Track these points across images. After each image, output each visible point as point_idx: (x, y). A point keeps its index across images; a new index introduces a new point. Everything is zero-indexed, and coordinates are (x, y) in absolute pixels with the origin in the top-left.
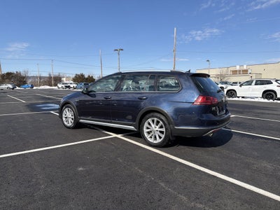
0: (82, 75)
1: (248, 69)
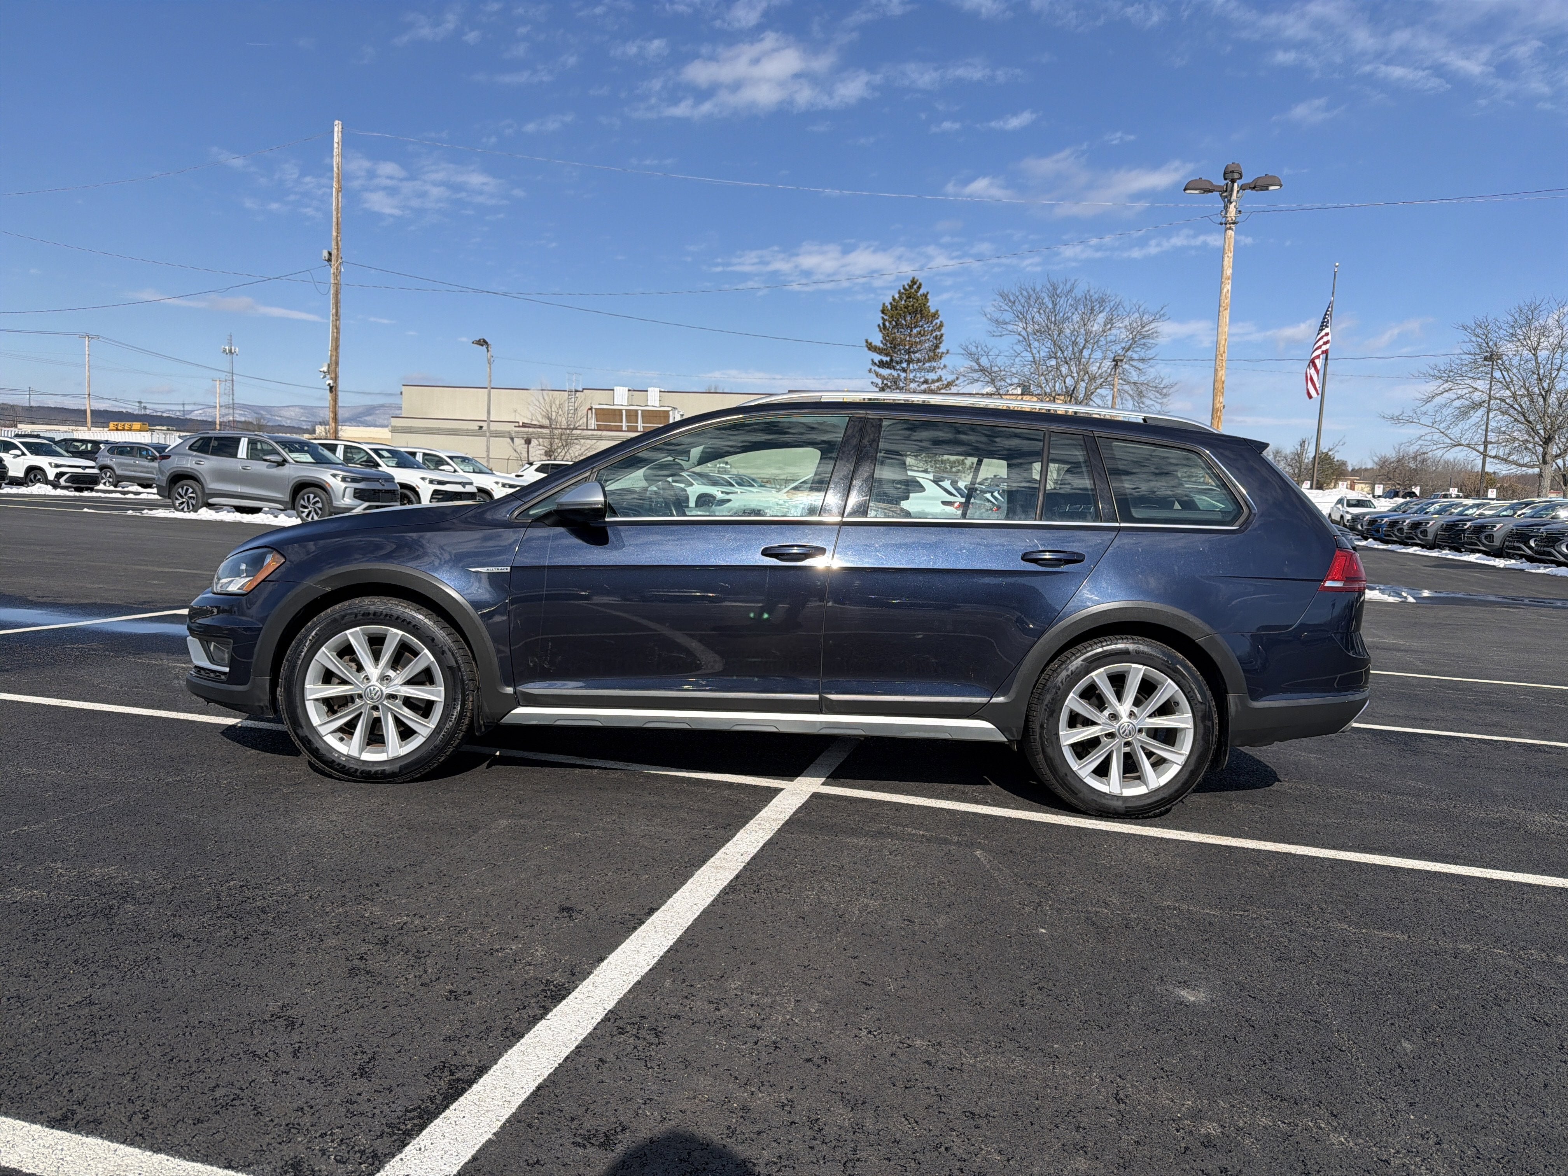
1: (669, 409)
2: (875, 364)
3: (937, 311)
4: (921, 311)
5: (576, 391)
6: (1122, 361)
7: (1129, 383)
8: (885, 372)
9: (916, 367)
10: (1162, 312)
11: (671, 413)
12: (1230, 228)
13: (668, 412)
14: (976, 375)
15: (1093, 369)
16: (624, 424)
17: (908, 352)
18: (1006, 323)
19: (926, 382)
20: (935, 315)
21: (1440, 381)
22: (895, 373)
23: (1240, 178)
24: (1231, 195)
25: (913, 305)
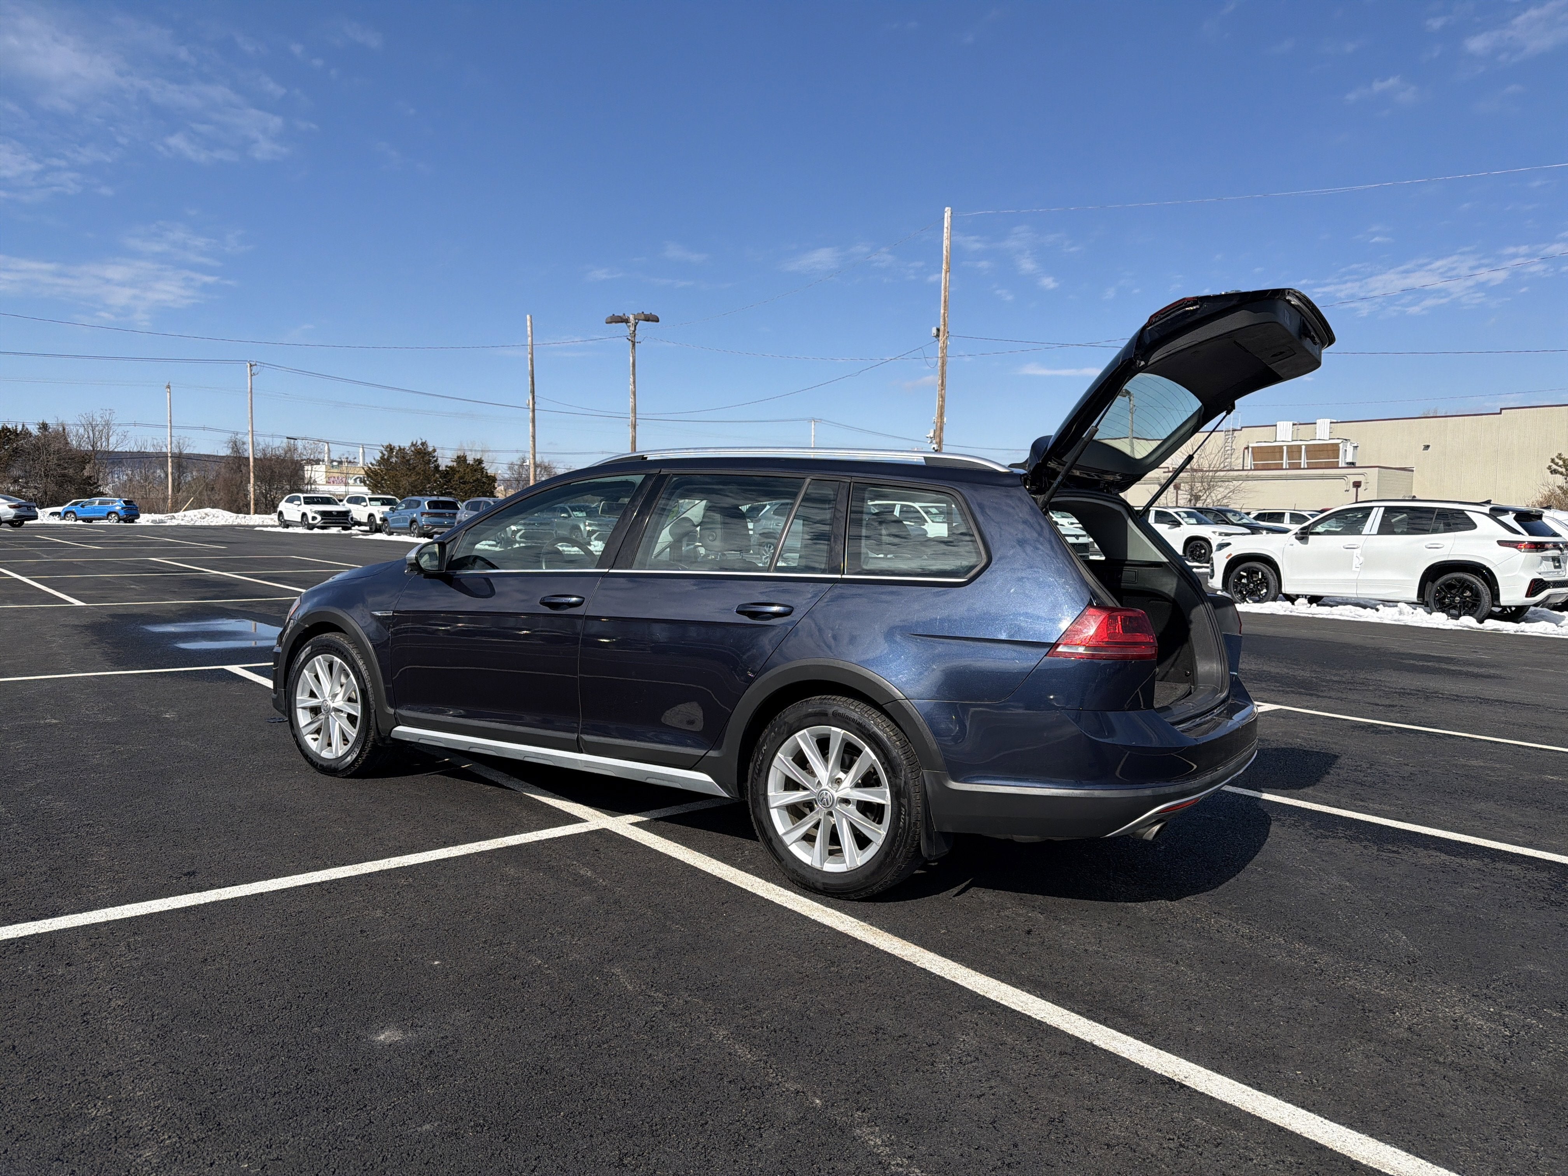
0: (423, 454)
1: (1339, 441)
5: (1234, 430)
11: (1341, 446)
13: (1337, 445)
16: (1285, 462)
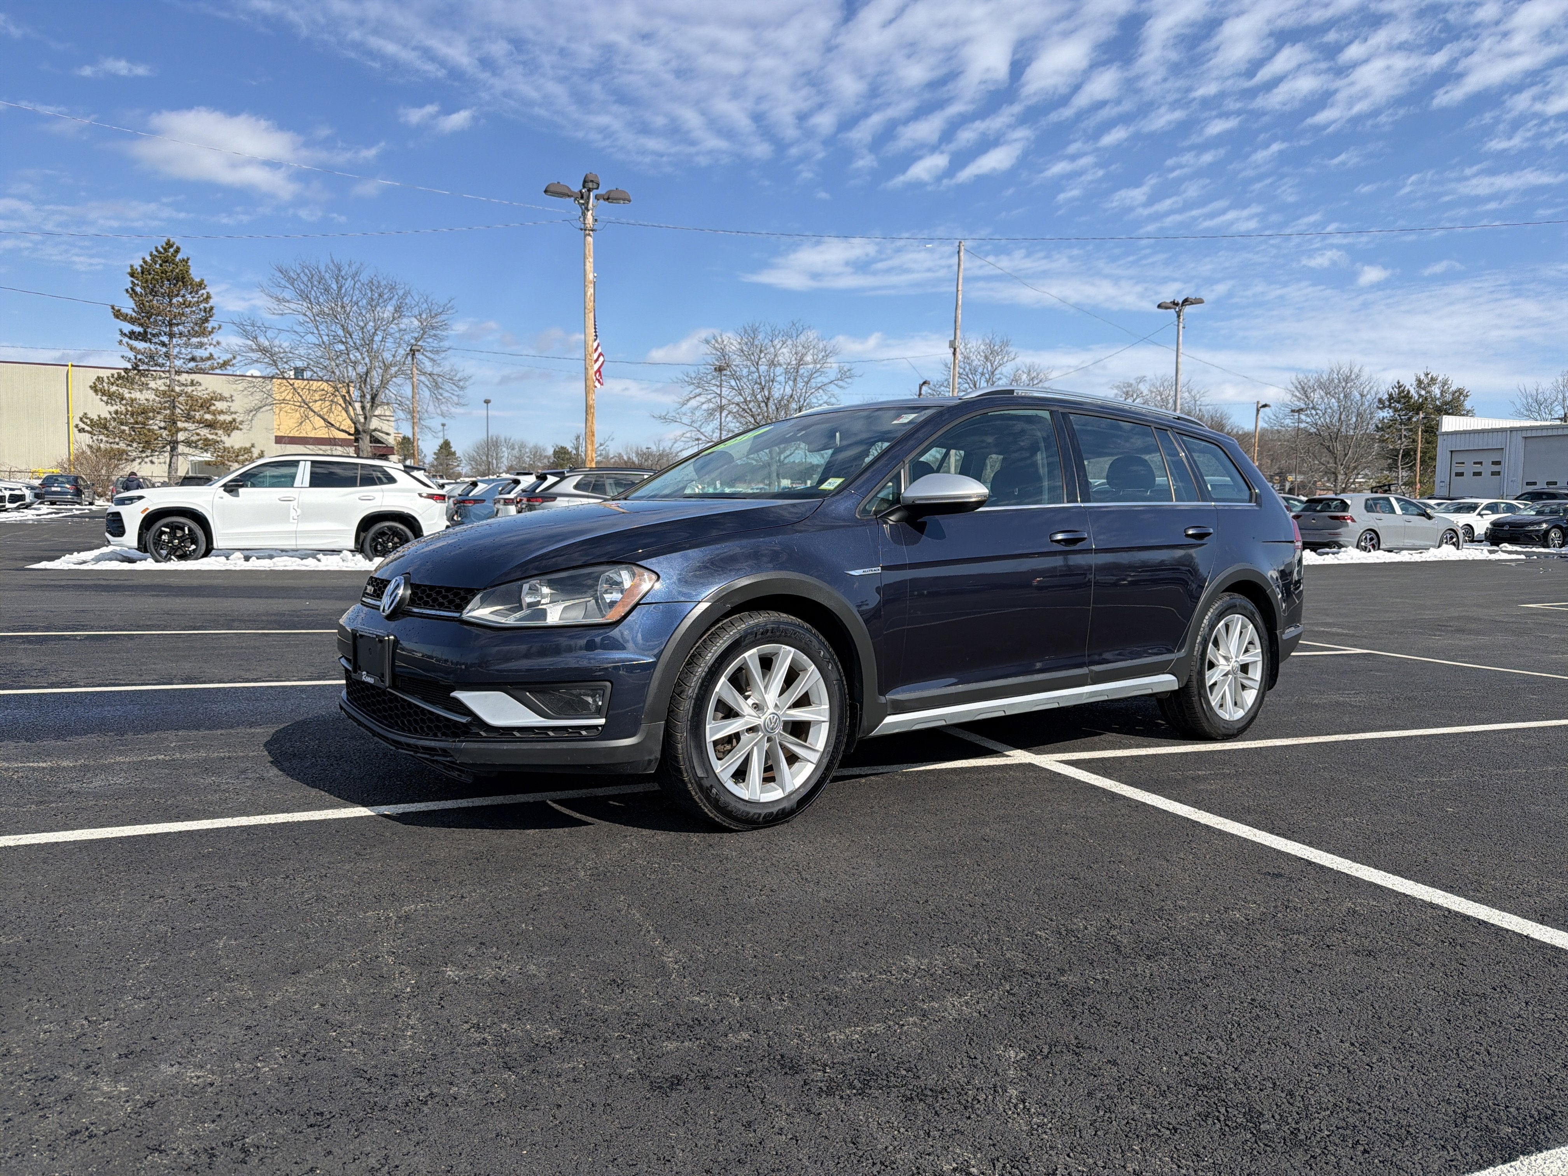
2: (125, 335)
3: (203, 280)
4: (183, 278)
6: (418, 351)
7: (424, 374)
8: (141, 345)
9: (180, 342)
10: (449, 305)
12: (589, 235)
14: (254, 356)
15: (387, 356)
17: (171, 325)
18: (288, 301)
19: (193, 359)
20: (201, 285)
21: (692, 386)
22: (152, 347)
23: (597, 188)
24: (588, 203)
25: (172, 271)
